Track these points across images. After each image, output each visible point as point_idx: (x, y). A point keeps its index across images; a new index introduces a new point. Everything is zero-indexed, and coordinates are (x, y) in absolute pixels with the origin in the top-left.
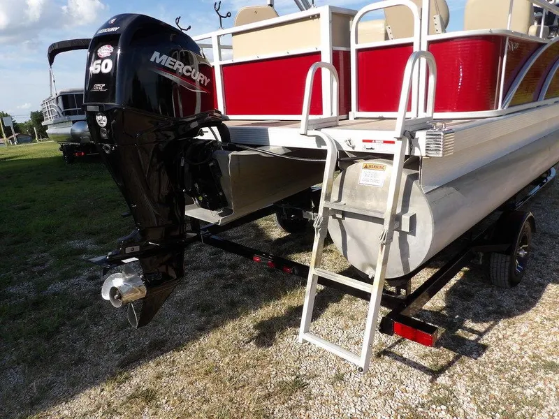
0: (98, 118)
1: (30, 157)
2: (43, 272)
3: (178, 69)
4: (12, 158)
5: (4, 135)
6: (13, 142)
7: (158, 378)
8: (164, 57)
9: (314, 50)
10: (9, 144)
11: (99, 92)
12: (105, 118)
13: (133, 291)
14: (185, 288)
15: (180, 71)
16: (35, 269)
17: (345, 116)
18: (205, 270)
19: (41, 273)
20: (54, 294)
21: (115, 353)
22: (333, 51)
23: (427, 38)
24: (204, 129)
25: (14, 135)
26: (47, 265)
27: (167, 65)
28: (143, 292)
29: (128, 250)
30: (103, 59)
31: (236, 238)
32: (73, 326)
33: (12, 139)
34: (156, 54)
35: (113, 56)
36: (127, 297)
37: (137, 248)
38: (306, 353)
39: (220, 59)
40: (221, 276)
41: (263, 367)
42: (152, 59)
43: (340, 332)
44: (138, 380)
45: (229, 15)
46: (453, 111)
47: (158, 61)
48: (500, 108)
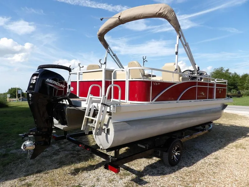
0: (30, 94)
1: (23, 107)
2: (10, 146)
3: (54, 83)
4: (16, 106)
5: (17, 97)
6: (20, 100)
7: (34, 181)
8: (50, 80)
9: (101, 80)
10: (18, 101)
11: (31, 88)
12: (31, 95)
13: (30, 146)
14: (58, 156)
15: (55, 84)
16: (8, 145)
17: (110, 100)
18: (68, 151)
19: (10, 147)
20: (11, 153)
21: (24, 172)
22: (105, 81)
23: (128, 80)
24: (64, 100)
25: (21, 97)
26: (13, 145)
27: (51, 82)
28: (33, 147)
29: (31, 133)
30: (34, 80)
31: (85, 142)
32: (14, 164)
33: (20, 99)
34: (48, 79)
35: (36, 79)
36: (27, 148)
37: (34, 133)
38: (87, 179)
39: (79, 79)
40: (72, 154)
41: (70, 181)
42: (46, 81)
43: (102, 174)
44: (28, 181)
45: (83, 67)
46: (137, 101)
47: (48, 81)
48: (151, 101)
